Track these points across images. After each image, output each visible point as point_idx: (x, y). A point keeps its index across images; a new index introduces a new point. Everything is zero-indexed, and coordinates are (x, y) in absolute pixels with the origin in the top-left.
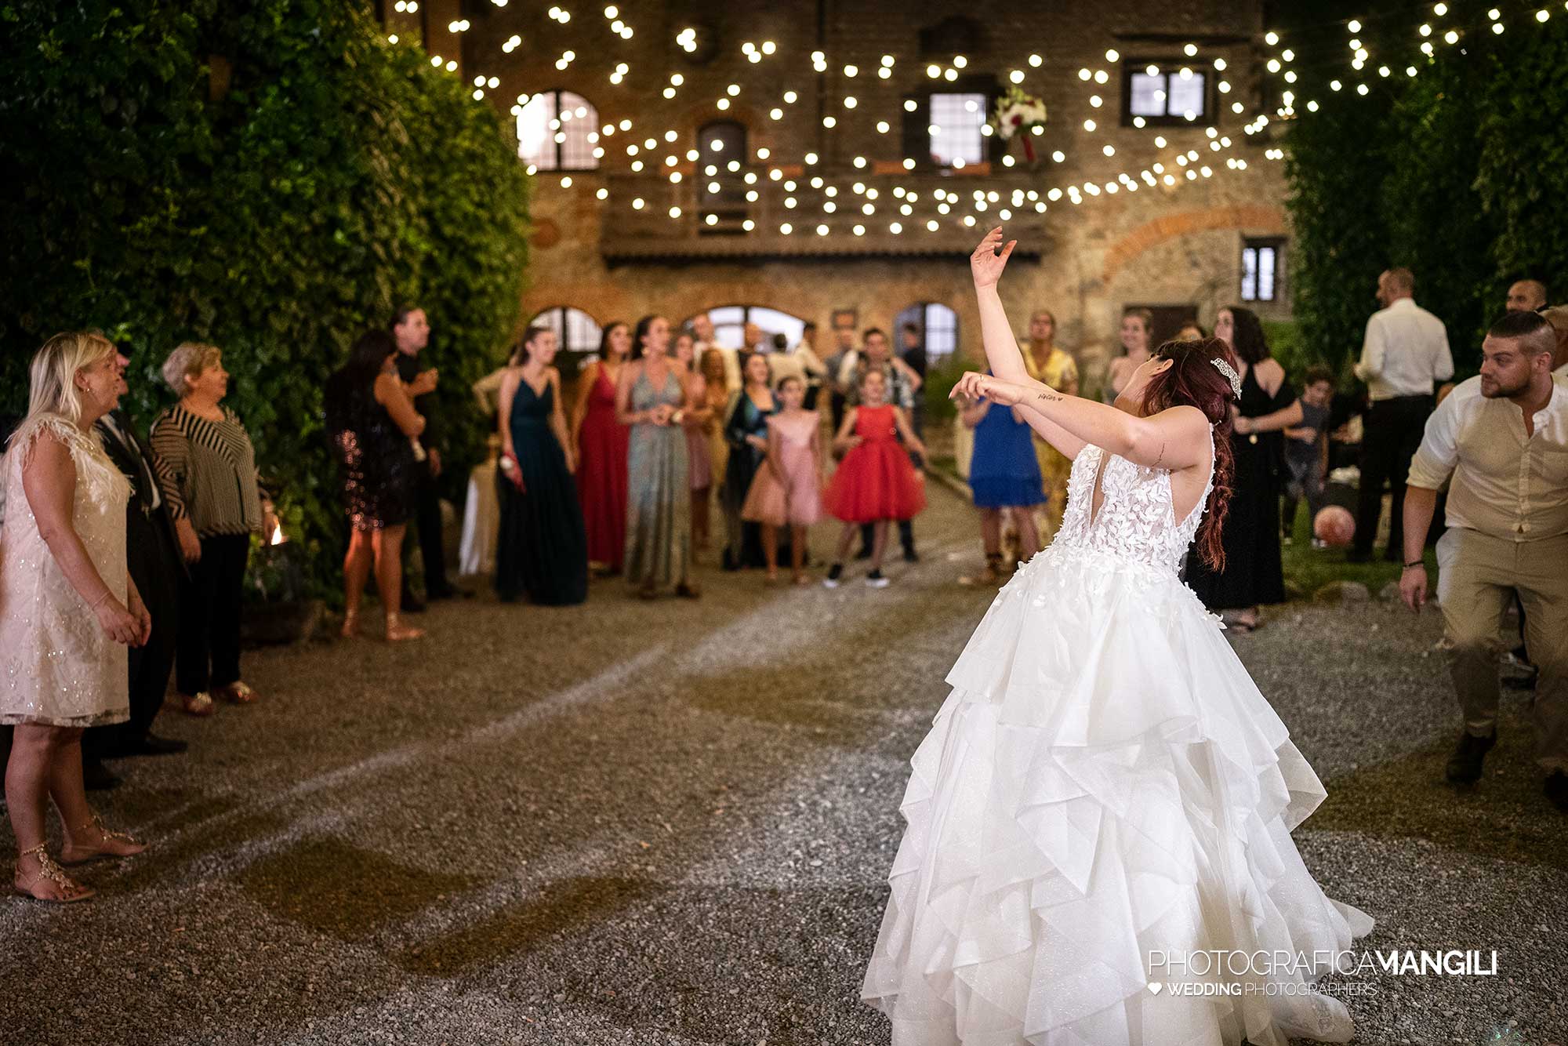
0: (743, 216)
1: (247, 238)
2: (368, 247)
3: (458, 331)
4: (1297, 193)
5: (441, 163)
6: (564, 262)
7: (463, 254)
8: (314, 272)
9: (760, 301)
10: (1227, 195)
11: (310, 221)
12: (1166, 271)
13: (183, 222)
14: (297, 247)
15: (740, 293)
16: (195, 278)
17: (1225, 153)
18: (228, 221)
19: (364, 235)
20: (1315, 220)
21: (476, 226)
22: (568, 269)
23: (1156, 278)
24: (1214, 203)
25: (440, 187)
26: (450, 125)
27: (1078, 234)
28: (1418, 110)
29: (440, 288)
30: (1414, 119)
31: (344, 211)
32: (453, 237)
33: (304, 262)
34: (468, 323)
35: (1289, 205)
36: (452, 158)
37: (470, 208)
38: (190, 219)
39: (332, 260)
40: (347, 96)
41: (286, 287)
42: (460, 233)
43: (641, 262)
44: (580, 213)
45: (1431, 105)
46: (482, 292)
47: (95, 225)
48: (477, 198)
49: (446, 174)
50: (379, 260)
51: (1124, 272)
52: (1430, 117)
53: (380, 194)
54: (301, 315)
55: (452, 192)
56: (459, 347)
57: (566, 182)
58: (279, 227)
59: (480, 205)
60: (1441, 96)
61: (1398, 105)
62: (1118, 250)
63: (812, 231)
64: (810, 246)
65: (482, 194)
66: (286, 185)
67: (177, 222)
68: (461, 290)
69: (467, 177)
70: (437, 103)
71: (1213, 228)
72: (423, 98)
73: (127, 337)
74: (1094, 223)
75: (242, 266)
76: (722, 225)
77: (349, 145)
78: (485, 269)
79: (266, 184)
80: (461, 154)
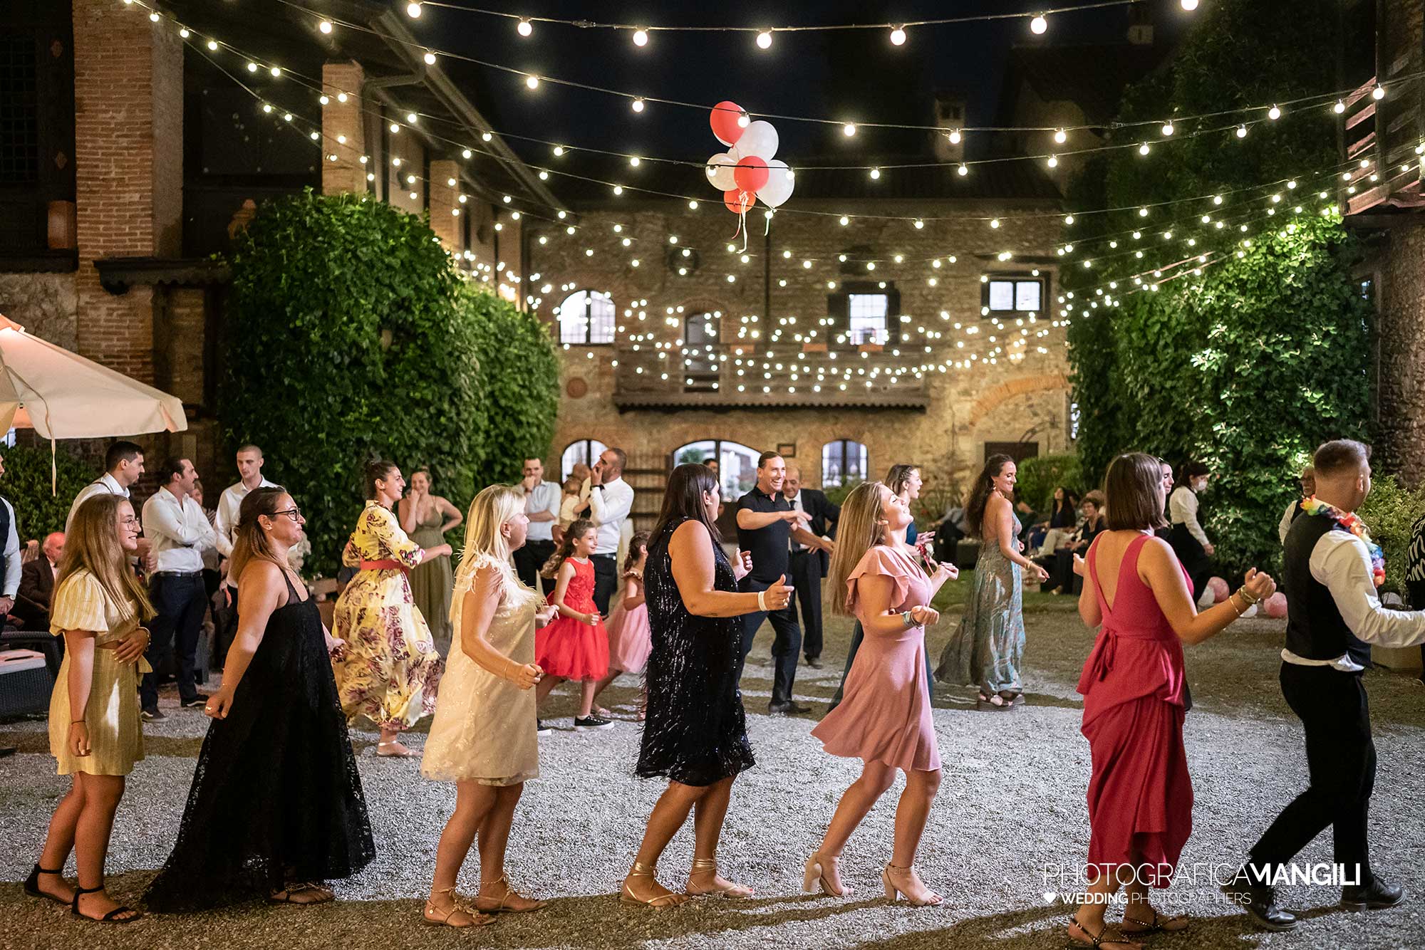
0: (711, 380)
1: (398, 422)
2: (457, 423)
3: (507, 461)
5: (501, 363)
6: (589, 408)
7: (512, 415)
8: (429, 437)
9: (727, 437)
11: (428, 412)
12: (1014, 419)
13: (369, 415)
14: (422, 425)
15: (713, 432)
16: (373, 442)
18: (390, 414)
19: (455, 418)
21: (520, 398)
22: (592, 413)
23: (1008, 424)
24: (1048, 371)
25: (499, 377)
26: (506, 339)
27: (952, 392)
29: (497, 436)
31: (446, 406)
32: (506, 406)
33: (425, 433)
34: (514, 457)
36: (507, 359)
37: (517, 389)
38: (373, 413)
39: (439, 431)
40: (450, 349)
41: (416, 446)
42: (510, 404)
43: (644, 409)
44: (602, 374)
46: (523, 438)
47: (328, 417)
48: (521, 382)
49: (502, 369)
50: (462, 430)
51: (984, 419)
53: (464, 395)
55: (505, 380)
56: (507, 471)
58: (413, 415)
59: (523, 387)
62: (980, 403)
63: (760, 390)
64: (758, 400)
65: (524, 380)
66: (418, 395)
67: (367, 415)
68: (510, 437)
69: (516, 370)
70: (499, 327)
71: (1047, 389)
72: (491, 325)
73: (340, 470)
74: (962, 385)
75: (396, 435)
76: (696, 385)
77: (449, 373)
78: (525, 425)
79: (408, 394)
80: (512, 357)
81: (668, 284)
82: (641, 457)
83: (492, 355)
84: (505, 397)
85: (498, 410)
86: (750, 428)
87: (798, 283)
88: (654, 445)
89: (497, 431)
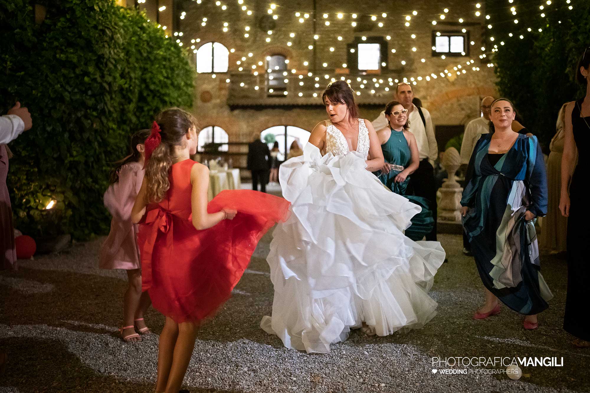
0: (284, 89)
1: (43, 78)
2: (101, 84)
4: (499, 79)
5: (151, 61)
6: (214, 108)
7: (159, 97)
8: (74, 93)
9: (291, 123)
10: (474, 83)
11: (74, 73)
12: (451, 112)
13: (14, 70)
14: (67, 83)
15: (283, 119)
16: (17, 93)
17: (472, 65)
18: (35, 70)
19: (99, 80)
20: (506, 90)
21: (164, 85)
22: (215, 111)
23: (447, 115)
24: (469, 85)
25: (149, 70)
26: (156, 46)
28: (544, 45)
29: (149, 111)
30: (543, 49)
31: (91, 69)
32: (155, 90)
33: (69, 89)
35: (497, 84)
36: (155, 58)
37: (162, 79)
38: (17, 68)
39: (83, 89)
41: (62, 99)
42: (158, 88)
43: (244, 108)
44: (221, 89)
45: (549, 43)
48: (165, 75)
49: (152, 65)
51: (434, 112)
52: (549, 48)
53: (109, 64)
54: (67, 112)
55: (154, 72)
57: (214, 76)
58: (59, 74)
59: (167, 78)
60: (552, 40)
61: (536, 44)
62: (432, 104)
63: (311, 96)
64: (310, 101)
66: (64, 57)
67: (11, 70)
69: (162, 66)
70: (150, 37)
71: (469, 95)
74: (422, 93)
75: (40, 89)
76: (275, 93)
77: (94, 42)
78: (168, 103)
79: (55, 56)
80: (160, 57)
81: (258, 39)
82: (243, 135)
83: (145, 55)
84: (154, 83)
85: (150, 93)
86: (304, 119)
87: (330, 38)
88: (250, 128)
89: (149, 107)
